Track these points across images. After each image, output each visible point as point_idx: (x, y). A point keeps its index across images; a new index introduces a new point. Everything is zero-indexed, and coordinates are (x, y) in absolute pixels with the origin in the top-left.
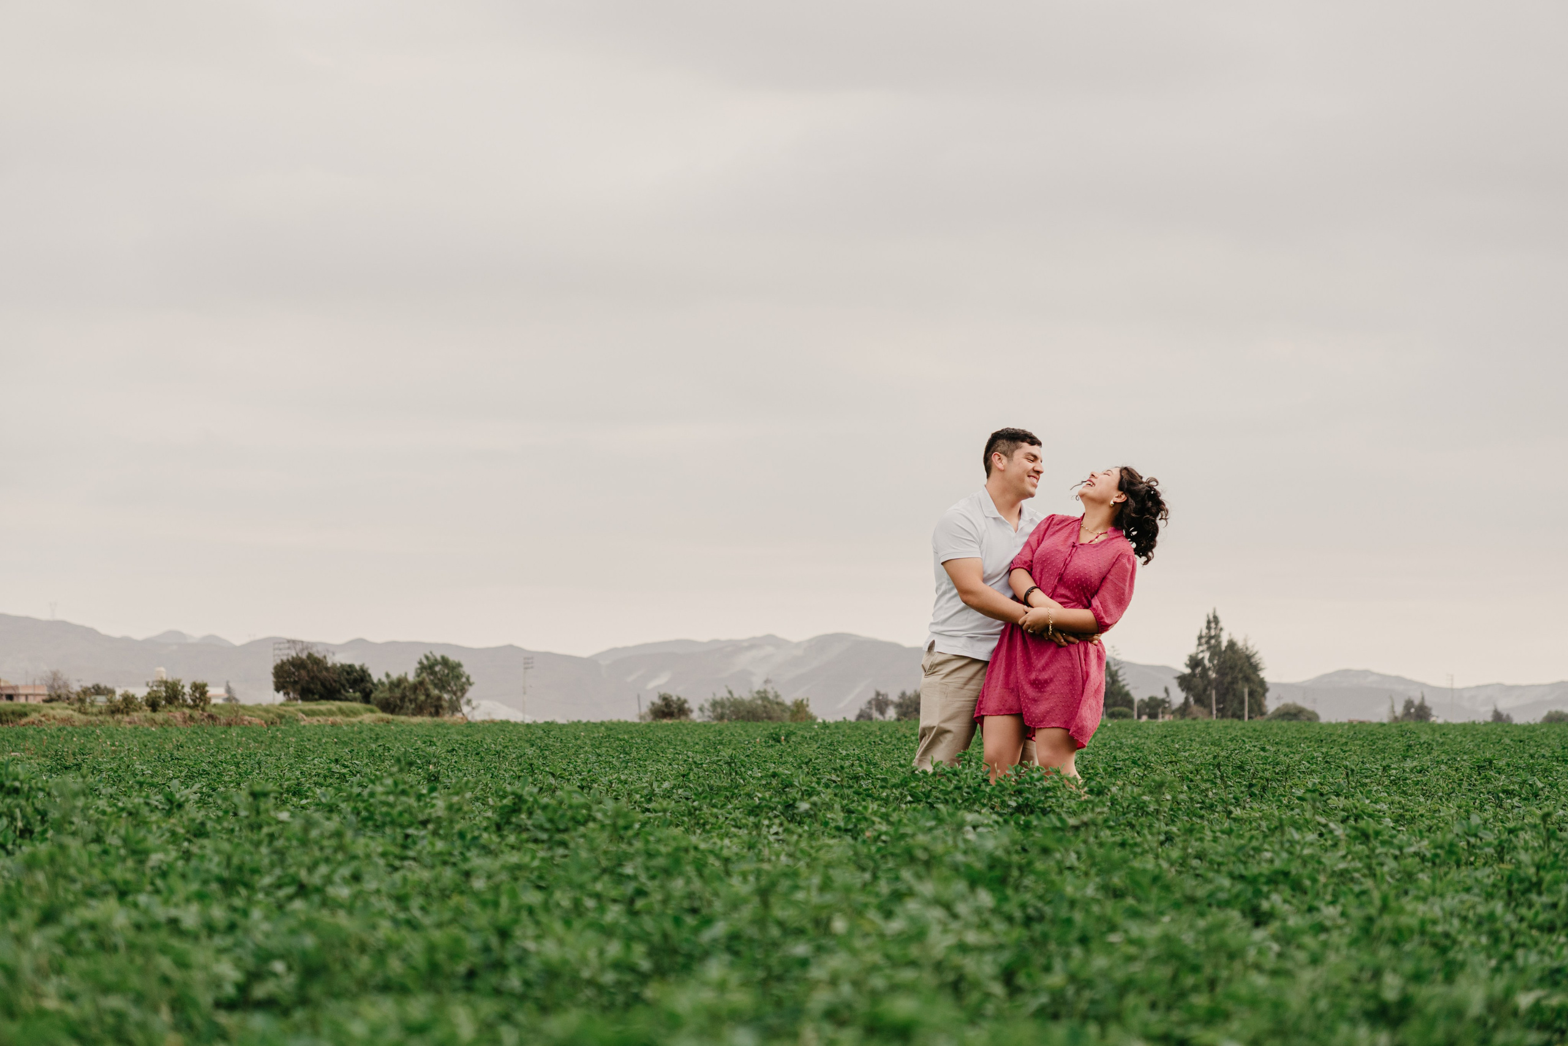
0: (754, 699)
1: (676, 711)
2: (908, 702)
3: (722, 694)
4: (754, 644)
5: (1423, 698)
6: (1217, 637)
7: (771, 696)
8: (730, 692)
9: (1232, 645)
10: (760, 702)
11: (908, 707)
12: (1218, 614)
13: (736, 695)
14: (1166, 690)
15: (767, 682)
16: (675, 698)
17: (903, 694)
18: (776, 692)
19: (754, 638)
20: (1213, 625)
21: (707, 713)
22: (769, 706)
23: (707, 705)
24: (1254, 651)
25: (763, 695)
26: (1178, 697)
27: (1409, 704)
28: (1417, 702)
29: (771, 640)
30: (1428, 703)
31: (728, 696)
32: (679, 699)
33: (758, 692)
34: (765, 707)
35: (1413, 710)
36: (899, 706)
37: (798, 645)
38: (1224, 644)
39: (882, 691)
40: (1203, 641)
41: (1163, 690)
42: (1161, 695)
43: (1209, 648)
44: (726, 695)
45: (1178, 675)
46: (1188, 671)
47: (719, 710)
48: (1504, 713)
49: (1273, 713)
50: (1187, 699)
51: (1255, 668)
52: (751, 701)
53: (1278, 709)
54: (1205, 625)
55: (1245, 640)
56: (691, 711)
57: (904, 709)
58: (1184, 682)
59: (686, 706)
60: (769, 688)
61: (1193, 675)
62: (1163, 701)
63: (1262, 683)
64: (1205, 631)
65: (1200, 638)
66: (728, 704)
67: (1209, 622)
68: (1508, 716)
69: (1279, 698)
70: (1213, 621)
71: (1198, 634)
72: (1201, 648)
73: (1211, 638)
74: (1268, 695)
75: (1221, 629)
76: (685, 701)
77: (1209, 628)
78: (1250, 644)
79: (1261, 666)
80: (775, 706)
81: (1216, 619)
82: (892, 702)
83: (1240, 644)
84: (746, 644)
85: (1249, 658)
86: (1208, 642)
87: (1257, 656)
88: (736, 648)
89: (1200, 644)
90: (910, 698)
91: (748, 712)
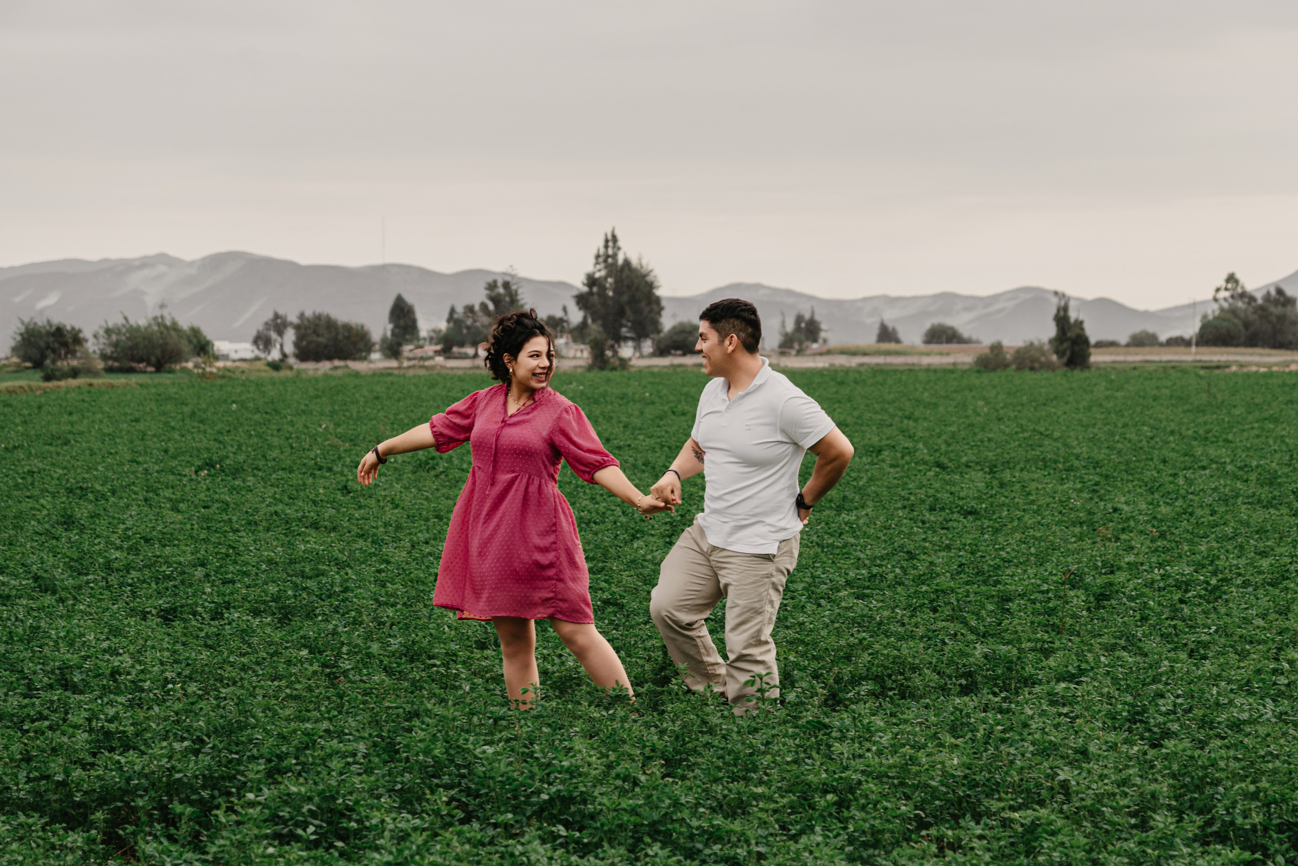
0: (150, 325)
1: (70, 341)
2: (306, 323)
3: (115, 320)
4: (146, 263)
5: (813, 313)
6: (614, 256)
7: (168, 323)
8: (126, 318)
9: (627, 263)
10: (156, 328)
11: (306, 328)
12: (617, 233)
13: (132, 322)
14: (565, 309)
15: (162, 306)
16: (69, 328)
17: (302, 316)
18: (173, 319)
19: (146, 257)
20: (610, 244)
21: (102, 340)
22: (165, 332)
23: (101, 332)
24: (650, 268)
25: (159, 321)
26: (576, 316)
27: (799, 319)
28: (807, 316)
29: (163, 258)
30: (817, 318)
31: (124, 322)
32: (73, 329)
33: (155, 318)
34: (162, 333)
35: (803, 325)
36: (297, 328)
37: (192, 264)
38: (620, 260)
39: (281, 312)
40: (601, 260)
41: (560, 307)
42: (559, 314)
43: (606, 267)
44: (120, 321)
45: (575, 293)
46: (585, 289)
47: (114, 337)
48: (890, 325)
49: (670, 331)
50: (585, 318)
51: (650, 286)
52: (146, 328)
53: (674, 328)
54: (601, 244)
55: (640, 259)
56: (86, 341)
57: (303, 331)
58: (582, 300)
59: (81, 335)
60: (165, 313)
61: (591, 293)
62: (561, 320)
63: (658, 300)
64: (602, 251)
65: (598, 256)
66: (124, 330)
67: (607, 241)
68: (894, 329)
69: (674, 316)
70: (612, 240)
71: (595, 252)
72: (598, 267)
73: (608, 256)
74: (664, 313)
75: (619, 249)
76: (80, 331)
77: (606, 247)
78: (644, 262)
79: (656, 284)
80: (173, 333)
81: (615, 239)
82: (291, 324)
83: (634, 262)
84: (137, 263)
85: (645, 276)
86: (605, 261)
87: (652, 274)
88: (126, 267)
89: (597, 263)
90: (308, 320)
91: (144, 338)
